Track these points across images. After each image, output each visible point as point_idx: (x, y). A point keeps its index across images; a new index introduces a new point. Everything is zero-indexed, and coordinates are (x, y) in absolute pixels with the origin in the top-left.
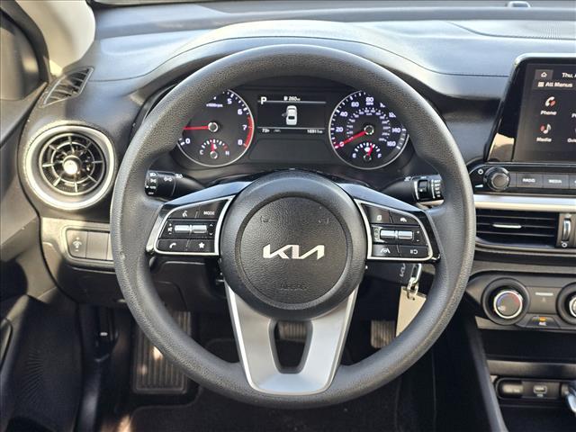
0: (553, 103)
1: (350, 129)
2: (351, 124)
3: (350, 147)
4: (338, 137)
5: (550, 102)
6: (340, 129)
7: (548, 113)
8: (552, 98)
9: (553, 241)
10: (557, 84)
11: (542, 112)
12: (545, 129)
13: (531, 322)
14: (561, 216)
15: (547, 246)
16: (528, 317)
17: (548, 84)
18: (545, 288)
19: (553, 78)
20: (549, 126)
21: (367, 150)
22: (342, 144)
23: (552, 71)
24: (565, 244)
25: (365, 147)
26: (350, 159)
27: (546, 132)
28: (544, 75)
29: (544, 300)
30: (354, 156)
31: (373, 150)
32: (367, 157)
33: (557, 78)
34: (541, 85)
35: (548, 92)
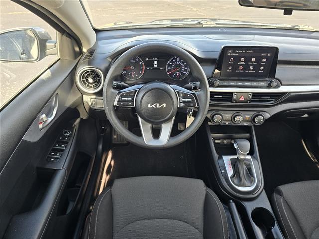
0: (233, 60)
1: (173, 68)
2: (173, 66)
3: (172, 74)
4: (169, 70)
6: (170, 68)
7: (231, 63)
9: (231, 101)
10: (234, 54)
11: (229, 63)
12: (230, 68)
14: (234, 93)
15: (229, 102)
16: (223, 122)
17: (231, 54)
18: (228, 114)
22: (170, 73)
23: (233, 50)
24: (234, 101)
25: (177, 73)
26: (173, 77)
28: (230, 51)
29: (228, 117)
31: (179, 74)
32: (178, 76)
33: (234, 52)
34: (229, 54)
35: (231, 57)
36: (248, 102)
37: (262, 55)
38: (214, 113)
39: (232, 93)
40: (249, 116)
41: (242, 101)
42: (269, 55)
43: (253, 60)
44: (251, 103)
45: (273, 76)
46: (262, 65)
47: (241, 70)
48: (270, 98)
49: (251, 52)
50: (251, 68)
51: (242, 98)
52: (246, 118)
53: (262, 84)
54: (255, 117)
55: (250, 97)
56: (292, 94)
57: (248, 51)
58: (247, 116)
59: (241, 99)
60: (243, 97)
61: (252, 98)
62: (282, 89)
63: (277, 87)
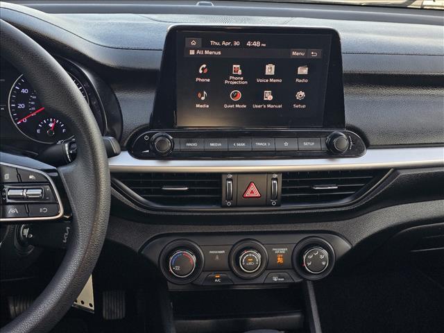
0: (206, 71)
1: (33, 106)
2: (33, 100)
3: (34, 122)
4: (20, 114)
5: (203, 69)
6: (21, 106)
7: (203, 80)
8: (204, 66)
9: (218, 201)
10: (207, 52)
11: (197, 79)
12: (202, 96)
13: (207, 279)
14: (223, 176)
15: (214, 206)
16: (204, 275)
17: (198, 52)
18: (216, 247)
19: (203, 46)
20: (205, 92)
21: (51, 125)
22: (25, 120)
23: (200, 39)
24: (229, 203)
25: (49, 122)
26: (36, 135)
27: (203, 98)
28: (193, 43)
29: (217, 258)
30: (38, 131)
31: (56, 126)
32: (51, 132)
33: (206, 46)
34: (192, 52)
35: (200, 60)
36: (274, 202)
37: (294, 53)
38: (170, 247)
39: (218, 177)
40: (283, 250)
41: (253, 202)
42: (314, 54)
43: (270, 69)
44: (283, 207)
45: (340, 122)
46: (301, 87)
47: (239, 102)
48: (340, 189)
49: (256, 44)
50: (268, 96)
51: (253, 192)
52: (275, 256)
53: (307, 144)
54: (301, 253)
55: (277, 186)
56: (403, 173)
57: (249, 44)
58: (277, 251)
59: (248, 194)
60: (253, 188)
61: (284, 191)
62: (371, 159)
63: (355, 152)
